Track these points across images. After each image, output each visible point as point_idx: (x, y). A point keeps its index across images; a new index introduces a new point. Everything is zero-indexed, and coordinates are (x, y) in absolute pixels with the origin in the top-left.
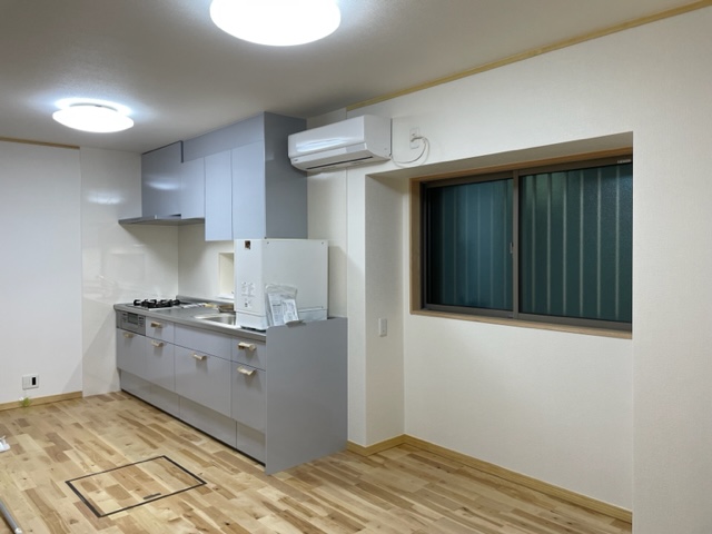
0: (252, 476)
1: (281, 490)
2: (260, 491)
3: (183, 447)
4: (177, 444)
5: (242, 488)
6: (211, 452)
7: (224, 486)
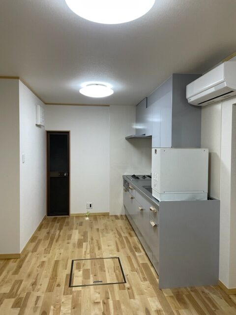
0: (151, 286)
1: (161, 303)
2: (149, 299)
3: (130, 254)
4: (129, 251)
5: (141, 293)
6: (141, 262)
7: (134, 288)
